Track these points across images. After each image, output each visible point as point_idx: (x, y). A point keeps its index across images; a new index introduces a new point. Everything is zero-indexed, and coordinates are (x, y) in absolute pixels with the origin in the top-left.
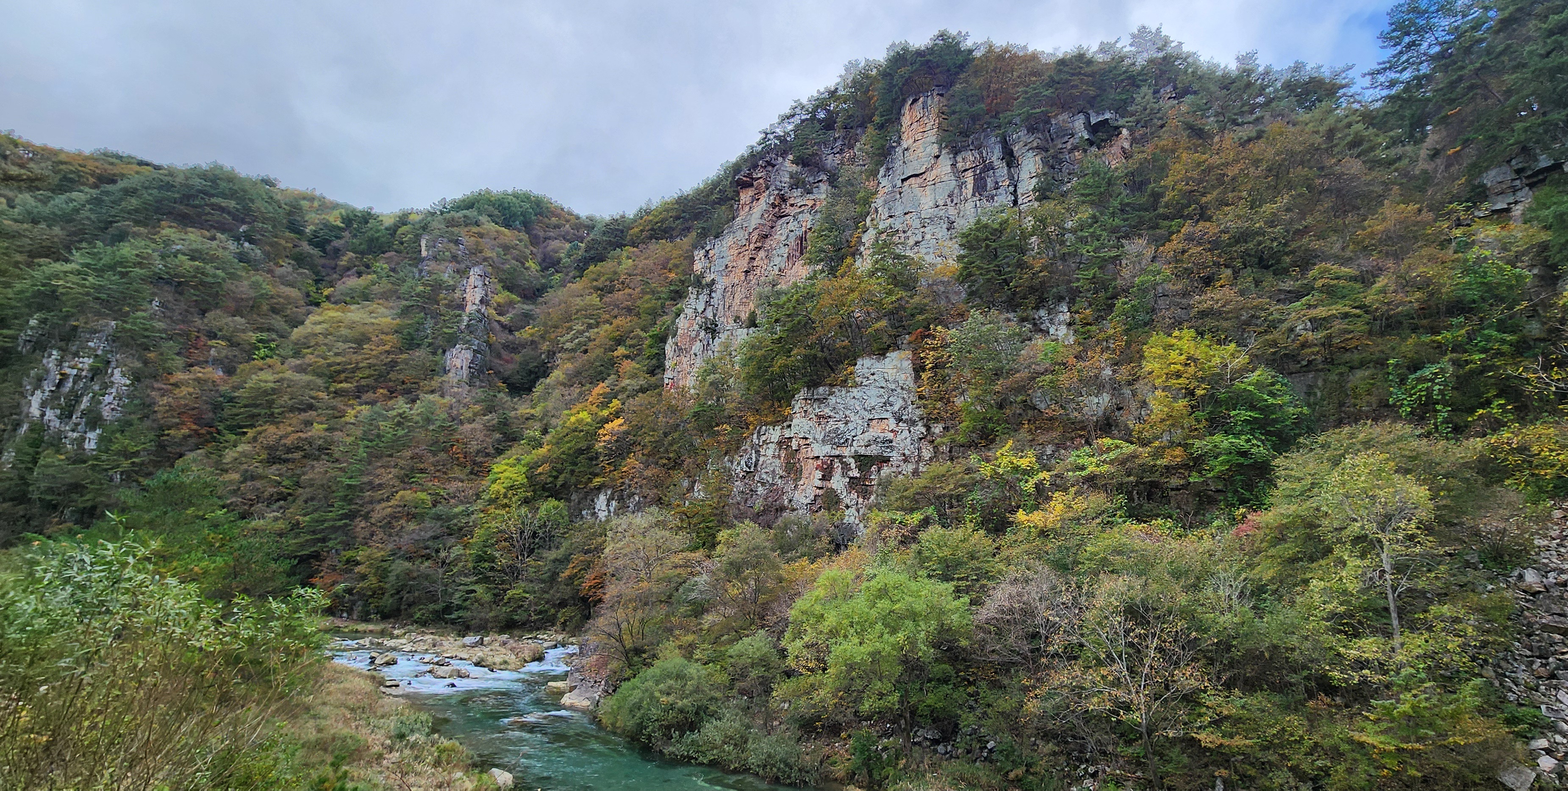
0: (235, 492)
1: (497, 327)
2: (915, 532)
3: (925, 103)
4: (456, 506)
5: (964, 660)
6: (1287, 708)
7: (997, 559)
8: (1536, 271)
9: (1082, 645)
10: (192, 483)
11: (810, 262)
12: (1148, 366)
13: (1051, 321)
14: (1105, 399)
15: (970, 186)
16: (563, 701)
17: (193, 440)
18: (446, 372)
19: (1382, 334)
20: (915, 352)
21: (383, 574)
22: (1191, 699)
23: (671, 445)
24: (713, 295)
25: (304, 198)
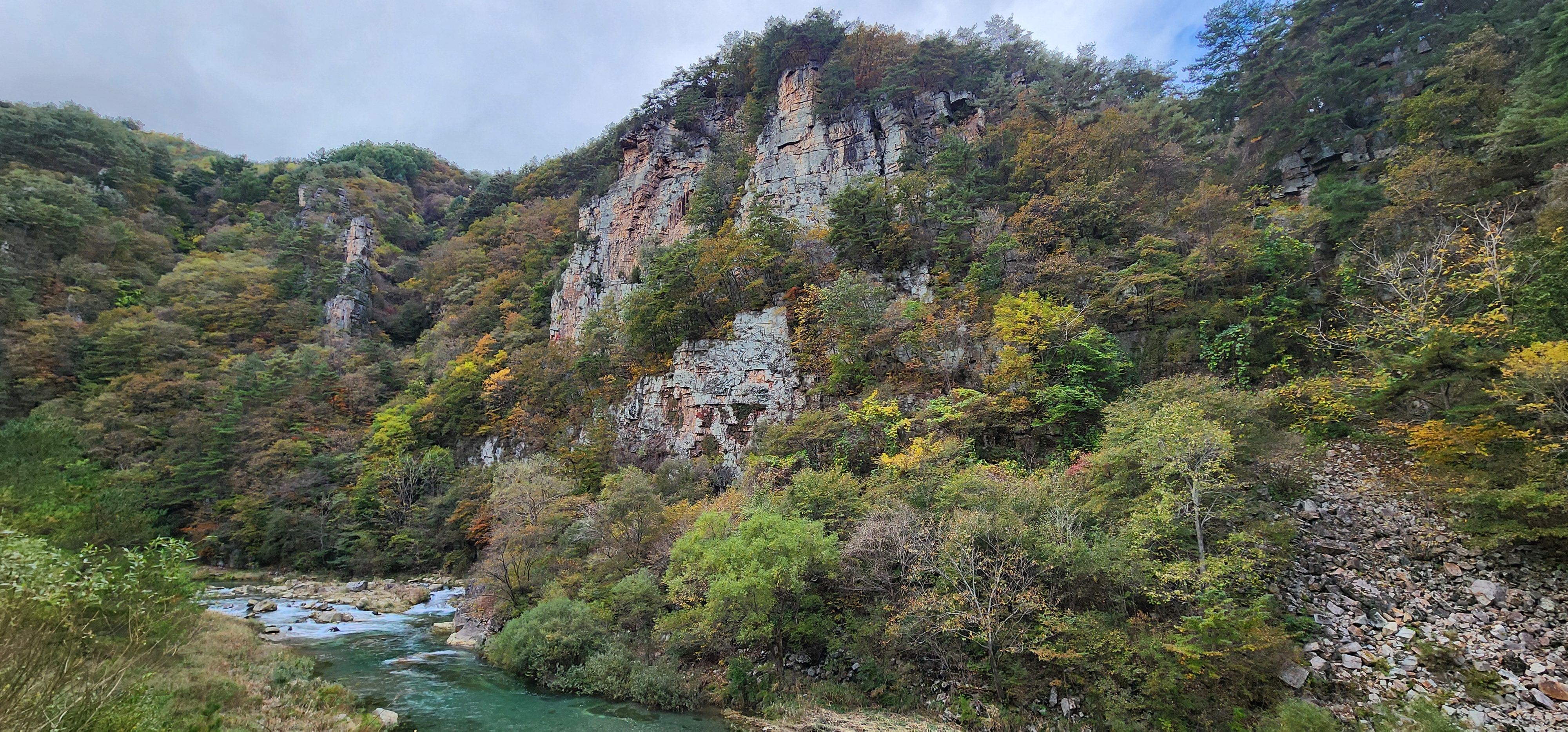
0: (98, 442)
1: (380, 278)
2: (788, 474)
3: (800, 76)
4: (338, 454)
5: (833, 590)
6: (1111, 625)
7: (863, 498)
8: (1318, 246)
9: (937, 574)
10: (48, 432)
11: (692, 222)
12: (998, 323)
13: (913, 282)
14: (960, 353)
15: (841, 155)
16: (449, 641)
17: (51, 389)
18: (326, 321)
19: (1195, 298)
20: (789, 308)
21: (261, 523)
22: (1030, 619)
23: (557, 394)
24: (598, 251)
25: (170, 143)
